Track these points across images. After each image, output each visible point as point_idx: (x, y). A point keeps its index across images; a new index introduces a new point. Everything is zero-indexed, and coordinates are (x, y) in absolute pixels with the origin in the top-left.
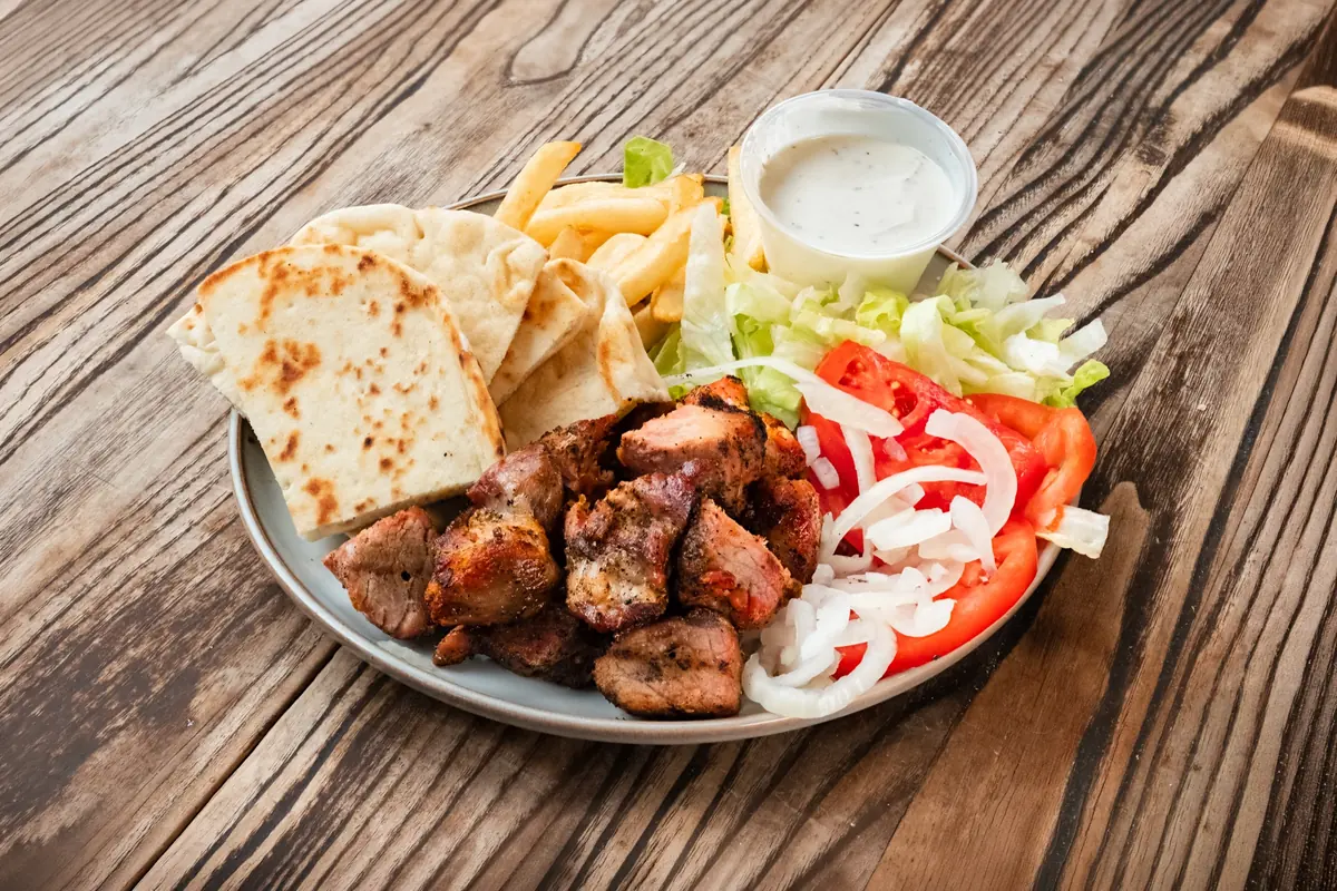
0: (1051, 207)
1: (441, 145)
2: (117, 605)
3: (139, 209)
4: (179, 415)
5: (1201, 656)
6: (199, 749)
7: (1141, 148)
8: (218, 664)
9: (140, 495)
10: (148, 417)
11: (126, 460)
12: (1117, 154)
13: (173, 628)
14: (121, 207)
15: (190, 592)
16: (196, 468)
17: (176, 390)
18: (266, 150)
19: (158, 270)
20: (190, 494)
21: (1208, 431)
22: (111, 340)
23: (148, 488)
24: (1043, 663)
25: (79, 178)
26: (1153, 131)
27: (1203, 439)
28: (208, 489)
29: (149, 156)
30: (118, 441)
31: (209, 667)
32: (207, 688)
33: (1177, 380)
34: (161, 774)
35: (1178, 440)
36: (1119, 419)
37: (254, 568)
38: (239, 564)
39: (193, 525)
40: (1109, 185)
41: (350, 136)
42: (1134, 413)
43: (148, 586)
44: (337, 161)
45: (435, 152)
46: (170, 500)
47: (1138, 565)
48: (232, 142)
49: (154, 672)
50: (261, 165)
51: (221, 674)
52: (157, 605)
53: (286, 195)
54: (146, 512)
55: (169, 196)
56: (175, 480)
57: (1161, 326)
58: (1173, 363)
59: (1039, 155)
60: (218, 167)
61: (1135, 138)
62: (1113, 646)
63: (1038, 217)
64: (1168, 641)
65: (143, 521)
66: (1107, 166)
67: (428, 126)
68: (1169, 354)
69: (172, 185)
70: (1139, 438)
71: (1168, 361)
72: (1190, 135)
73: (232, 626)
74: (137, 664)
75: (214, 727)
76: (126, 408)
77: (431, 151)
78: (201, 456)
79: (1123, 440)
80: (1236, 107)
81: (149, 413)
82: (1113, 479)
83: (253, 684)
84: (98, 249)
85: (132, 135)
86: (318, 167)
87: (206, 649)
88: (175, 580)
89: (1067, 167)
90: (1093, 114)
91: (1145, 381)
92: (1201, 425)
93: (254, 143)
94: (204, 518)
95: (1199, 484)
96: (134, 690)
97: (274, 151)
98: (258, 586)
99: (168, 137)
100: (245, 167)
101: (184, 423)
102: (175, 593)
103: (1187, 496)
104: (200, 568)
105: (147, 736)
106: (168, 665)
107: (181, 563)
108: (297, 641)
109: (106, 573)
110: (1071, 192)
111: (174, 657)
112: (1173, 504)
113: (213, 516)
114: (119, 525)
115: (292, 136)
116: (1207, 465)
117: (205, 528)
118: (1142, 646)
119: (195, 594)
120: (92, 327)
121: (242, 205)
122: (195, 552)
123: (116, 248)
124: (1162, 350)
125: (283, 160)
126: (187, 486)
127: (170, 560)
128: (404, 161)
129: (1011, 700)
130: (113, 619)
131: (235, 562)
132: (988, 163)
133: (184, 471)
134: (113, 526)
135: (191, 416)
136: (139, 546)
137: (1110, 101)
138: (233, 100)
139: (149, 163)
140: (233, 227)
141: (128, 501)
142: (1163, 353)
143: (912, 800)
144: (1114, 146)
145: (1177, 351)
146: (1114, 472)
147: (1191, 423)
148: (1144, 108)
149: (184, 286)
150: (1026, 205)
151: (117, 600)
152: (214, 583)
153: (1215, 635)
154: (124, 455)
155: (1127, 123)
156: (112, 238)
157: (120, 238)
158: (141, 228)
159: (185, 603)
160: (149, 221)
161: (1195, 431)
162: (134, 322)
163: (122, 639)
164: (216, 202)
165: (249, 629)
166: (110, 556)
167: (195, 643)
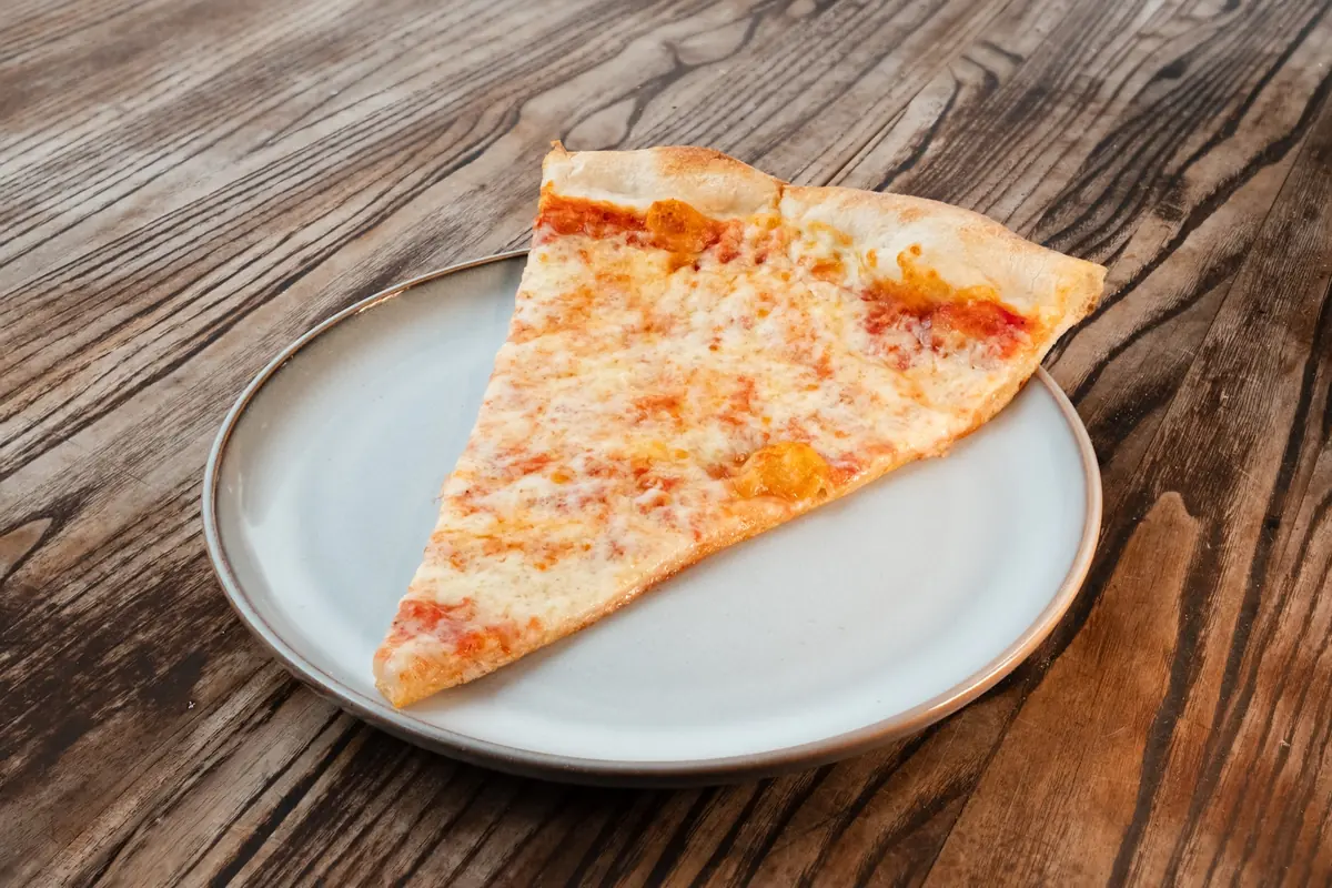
1: (495, 201)
2: (132, 591)
3: (205, 251)
5: (1266, 655)
6: (198, 731)
7: (1158, 207)
8: (228, 649)
9: (170, 492)
10: (189, 423)
11: (161, 461)
12: (1137, 212)
13: (185, 615)
14: (188, 248)
17: (220, 400)
18: (329, 205)
19: (216, 299)
21: (1250, 445)
22: (162, 357)
23: (179, 485)
24: (1099, 662)
25: (152, 225)
26: (1169, 193)
27: (1245, 454)
29: (219, 209)
30: (157, 443)
31: (218, 651)
32: (214, 671)
33: (1214, 400)
34: (153, 756)
35: (1220, 455)
36: (1158, 435)
40: (1131, 237)
41: (409, 194)
42: (1173, 430)
43: (166, 574)
44: (395, 215)
45: (488, 207)
47: (1190, 569)
48: (300, 197)
49: (161, 655)
50: (324, 216)
51: (230, 658)
52: (173, 592)
53: (344, 240)
54: (175, 507)
55: (234, 240)
57: (1192, 354)
58: (1208, 386)
59: (1062, 213)
60: (284, 217)
61: (1152, 199)
62: (1172, 646)
64: (1229, 641)
65: (170, 515)
66: (1128, 222)
67: (483, 187)
68: (1203, 377)
69: (240, 231)
70: (1180, 452)
71: (1203, 385)
72: (1204, 198)
74: (145, 647)
75: (216, 710)
76: (168, 415)
77: (484, 207)
79: (1165, 455)
80: (1247, 173)
81: (190, 419)
82: (1157, 488)
83: (261, 668)
84: (161, 282)
85: (206, 192)
86: (377, 218)
87: (218, 634)
88: (194, 569)
89: (1089, 223)
90: (1111, 180)
91: (1181, 402)
92: (1242, 441)
93: (320, 198)
95: (1245, 496)
96: (138, 673)
97: (337, 205)
99: (240, 194)
100: (308, 218)
102: (192, 582)
103: (1236, 503)
105: (144, 717)
106: (176, 649)
109: (126, 562)
110: (1094, 243)
111: (183, 641)
112: (1221, 512)
114: (146, 517)
115: (355, 194)
116: (1252, 477)
118: (1203, 645)
120: (146, 346)
121: (302, 248)
123: (179, 281)
124: (1196, 374)
125: (345, 213)
127: (192, 551)
128: (460, 213)
129: (1067, 699)
130: (126, 605)
132: (1013, 219)
134: (139, 520)
136: (162, 538)
137: (1126, 169)
138: (303, 166)
139: (219, 214)
140: (291, 265)
141: (157, 498)
142: (1197, 378)
143: (968, 798)
144: (1133, 205)
145: (1211, 376)
146: (1158, 482)
147: (1232, 439)
148: (1159, 175)
149: (239, 313)
151: (133, 588)
153: (1278, 635)
154: (160, 455)
155: (1143, 187)
156: (175, 274)
157: (183, 274)
158: (203, 266)
159: (202, 590)
160: (212, 260)
161: (1236, 447)
162: (186, 342)
163: (134, 623)
164: (278, 245)
166: (133, 546)
167: (208, 627)
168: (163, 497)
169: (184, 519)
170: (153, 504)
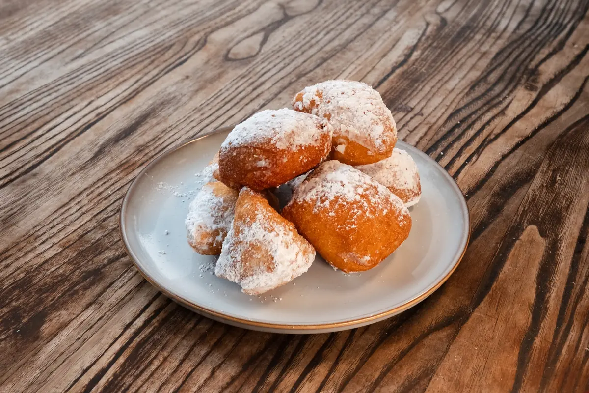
0: (485, 108)
1: (194, 84)
2: (11, 281)
3: (48, 110)
4: (55, 196)
5: (578, 306)
6: (42, 351)
7: (526, 85)
8: (57, 309)
9: (30, 231)
10: (39, 196)
11: (25, 216)
12: (515, 87)
13: (36, 292)
15: (48, 275)
16: (59, 219)
17: (55, 184)
18: (111, 87)
19: (53, 134)
20: (55, 230)
21: (571, 202)
22: (27, 163)
23: (34, 228)
24: (497, 310)
25: (23, 98)
26: (531, 78)
27: (569, 206)
28: (64, 228)
29: (56, 89)
31: (53, 310)
32: (51, 320)
33: (554, 180)
34: (20, 363)
35: (557, 207)
36: (526, 198)
37: (82, 264)
38: (75, 262)
39: (54, 244)
40: (512, 100)
41: (151, 81)
42: (533, 195)
43: (27, 272)
44: (144, 91)
45: (191, 87)
46: (45, 233)
47: (541, 263)
49: (24, 312)
50: (109, 92)
51: (58, 314)
52: (31, 281)
53: (119, 104)
54: (32, 238)
55: (64, 104)
56: (48, 224)
57: (543, 157)
58: (550, 173)
59: (479, 87)
60: (88, 93)
61: (523, 81)
62: (533, 302)
63: (480, 112)
64: (561, 299)
65: (29, 242)
66: (511, 92)
67: (187, 77)
68: (548, 169)
69: (65, 101)
70: (537, 205)
71: (548, 173)
72: (549, 79)
73: (68, 290)
74: (16, 309)
75: (51, 340)
77: (188, 87)
78: (63, 213)
79: (529, 207)
80: (570, 68)
81: (40, 194)
82: (525, 224)
83: (74, 319)
84: (26, 126)
85: (50, 80)
86: (135, 93)
87: (53, 302)
88: (41, 269)
89: (492, 92)
90: (503, 71)
91: (537, 182)
92: (567, 200)
93: (105, 84)
94: (59, 241)
95: (568, 227)
96: (13, 321)
97: (115, 86)
98: (83, 273)
99: (67, 81)
100: (100, 93)
101: (56, 199)
102: (40, 276)
103: (564, 231)
104: (55, 264)
105: (16, 344)
106: (32, 309)
107: (46, 262)
108: (100, 298)
109: (7, 266)
110: (495, 102)
111: (35, 306)
112: (557, 235)
113: (65, 240)
114: (17, 244)
115: (124, 81)
116: (572, 218)
117: (61, 246)
118: (548, 301)
119: (51, 276)
121: (97, 108)
122: (53, 257)
123: (36, 125)
124: (544, 167)
125: (118, 91)
126: (54, 226)
127: (40, 260)
128: (176, 90)
129: (481, 328)
130: (7, 287)
131: (73, 261)
132: (455, 91)
133: (53, 220)
134: (14, 245)
135: (60, 197)
136: (26, 254)
137: (510, 65)
138: (99, 67)
139: (56, 91)
140: (92, 116)
141: (23, 234)
142: (545, 169)
143: (431, 378)
144: (514, 84)
145: (551, 168)
146: (526, 221)
147: (562, 199)
148: (526, 69)
149: (65, 141)
150: (473, 108)
151: (10, 279)
152: (61, 271)
153: (584, 296)
154: (25, 213)
155: (519, 75)
156: (34, 122)
157: (37, 122)
158: (48, 118)
159: (45, 280)
160: (52, 115)
161: (564, 203)
162: (39, 156)
163: (11, 297)
164: (86, 107)
165: (76, 292)
166: (11, 258)
167: (47, 299)
168: (26, 234)
169: (36, 244)
170: (21, 237)
